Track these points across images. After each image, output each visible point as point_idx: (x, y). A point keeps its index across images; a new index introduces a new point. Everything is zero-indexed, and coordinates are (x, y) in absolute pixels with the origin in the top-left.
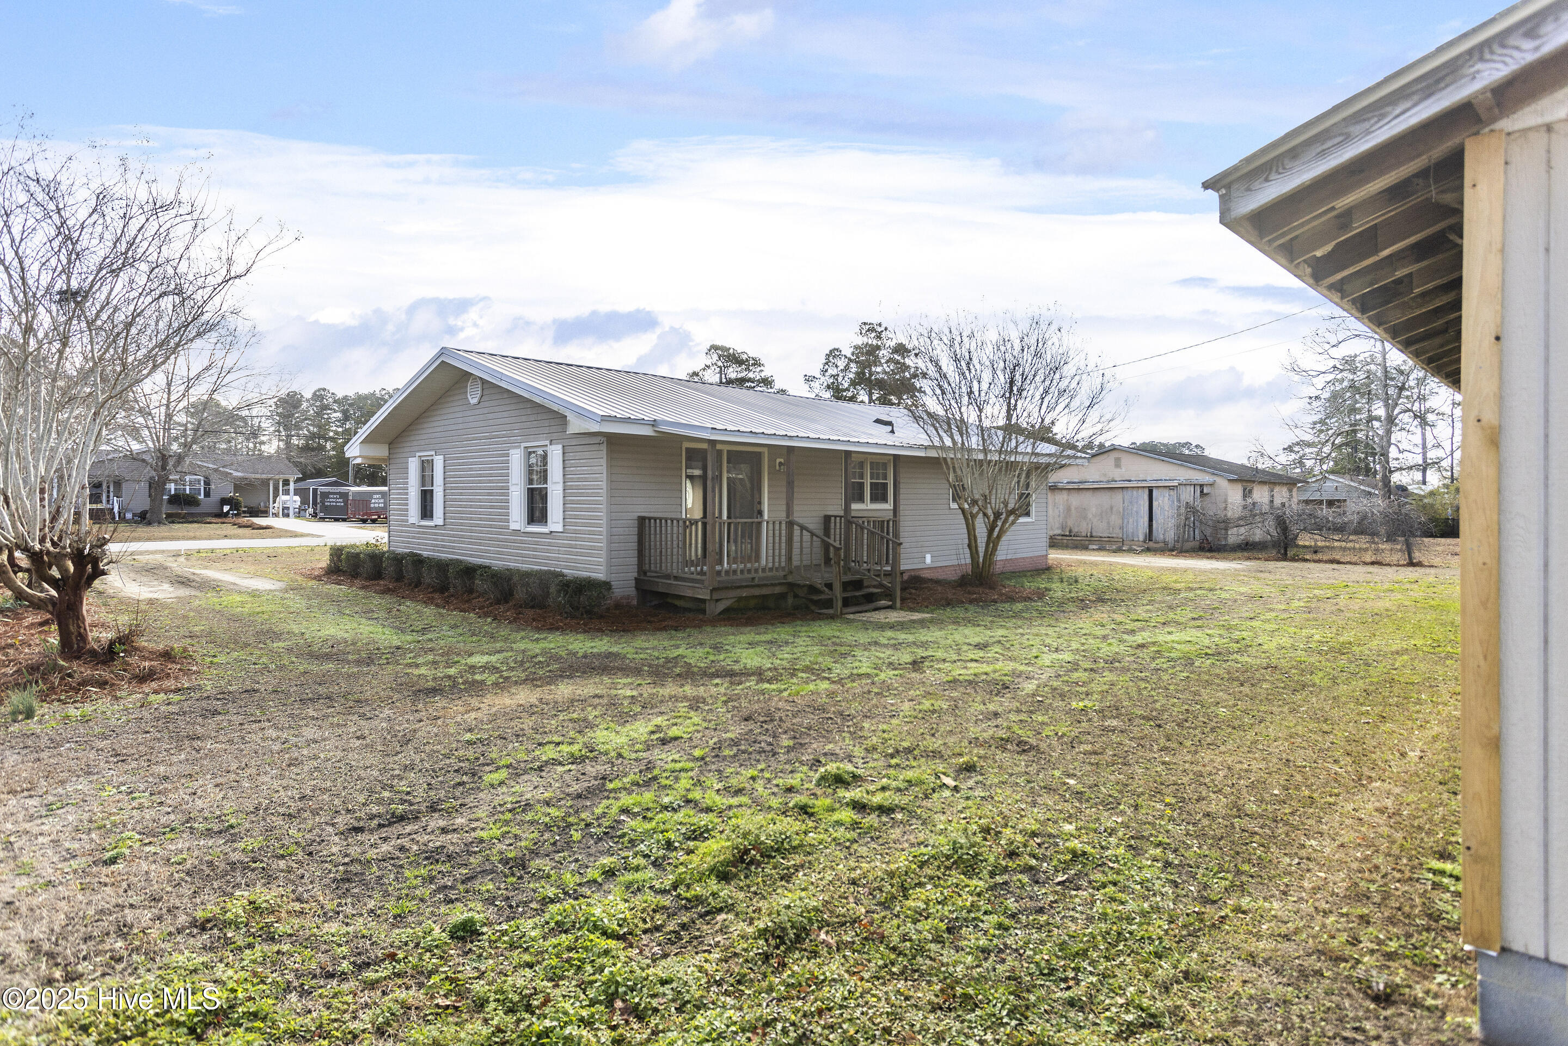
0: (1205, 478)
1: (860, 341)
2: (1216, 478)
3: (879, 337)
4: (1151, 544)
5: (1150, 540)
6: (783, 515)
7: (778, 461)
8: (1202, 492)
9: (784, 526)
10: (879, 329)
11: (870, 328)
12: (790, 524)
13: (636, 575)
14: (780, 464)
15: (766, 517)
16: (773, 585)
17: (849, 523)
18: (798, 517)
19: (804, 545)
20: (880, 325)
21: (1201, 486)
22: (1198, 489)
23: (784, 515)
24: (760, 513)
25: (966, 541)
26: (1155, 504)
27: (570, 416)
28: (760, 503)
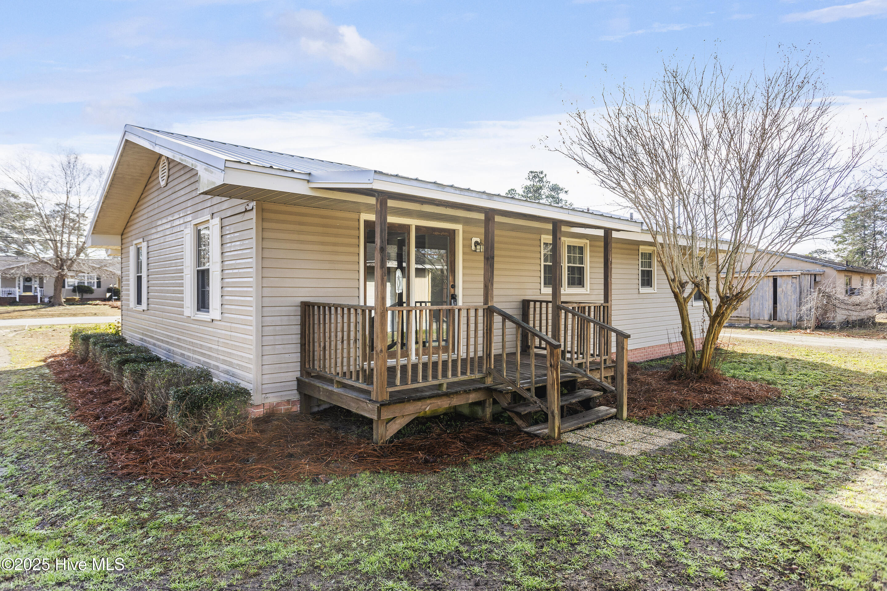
0: (817, 269)
1: (529, 183)
2: (825, 269)
3: (541, 180)
4: (775, 323)
5: (775, 319)
6: (479, 301)
7: (474, 240)
8: (815, 280)
9: (480, 313)
10: (541, 176)
11: (536, 175)
12: (490, 311)
13: (298, 374)
14: (477, 243)
15: (460, 303)
16: (467, 392)
17: (557, 309)
18: (497, 302)
19: (507, 338)
20: (542, 173)
21: (815, 275)
22: (813, 277)
23: (482, 299)
24: (454, 297)
25: (681, 330)
26: (779, 290)
27: (200, 168)
28: (453, 286)
